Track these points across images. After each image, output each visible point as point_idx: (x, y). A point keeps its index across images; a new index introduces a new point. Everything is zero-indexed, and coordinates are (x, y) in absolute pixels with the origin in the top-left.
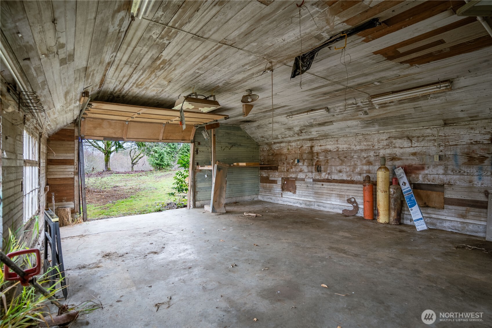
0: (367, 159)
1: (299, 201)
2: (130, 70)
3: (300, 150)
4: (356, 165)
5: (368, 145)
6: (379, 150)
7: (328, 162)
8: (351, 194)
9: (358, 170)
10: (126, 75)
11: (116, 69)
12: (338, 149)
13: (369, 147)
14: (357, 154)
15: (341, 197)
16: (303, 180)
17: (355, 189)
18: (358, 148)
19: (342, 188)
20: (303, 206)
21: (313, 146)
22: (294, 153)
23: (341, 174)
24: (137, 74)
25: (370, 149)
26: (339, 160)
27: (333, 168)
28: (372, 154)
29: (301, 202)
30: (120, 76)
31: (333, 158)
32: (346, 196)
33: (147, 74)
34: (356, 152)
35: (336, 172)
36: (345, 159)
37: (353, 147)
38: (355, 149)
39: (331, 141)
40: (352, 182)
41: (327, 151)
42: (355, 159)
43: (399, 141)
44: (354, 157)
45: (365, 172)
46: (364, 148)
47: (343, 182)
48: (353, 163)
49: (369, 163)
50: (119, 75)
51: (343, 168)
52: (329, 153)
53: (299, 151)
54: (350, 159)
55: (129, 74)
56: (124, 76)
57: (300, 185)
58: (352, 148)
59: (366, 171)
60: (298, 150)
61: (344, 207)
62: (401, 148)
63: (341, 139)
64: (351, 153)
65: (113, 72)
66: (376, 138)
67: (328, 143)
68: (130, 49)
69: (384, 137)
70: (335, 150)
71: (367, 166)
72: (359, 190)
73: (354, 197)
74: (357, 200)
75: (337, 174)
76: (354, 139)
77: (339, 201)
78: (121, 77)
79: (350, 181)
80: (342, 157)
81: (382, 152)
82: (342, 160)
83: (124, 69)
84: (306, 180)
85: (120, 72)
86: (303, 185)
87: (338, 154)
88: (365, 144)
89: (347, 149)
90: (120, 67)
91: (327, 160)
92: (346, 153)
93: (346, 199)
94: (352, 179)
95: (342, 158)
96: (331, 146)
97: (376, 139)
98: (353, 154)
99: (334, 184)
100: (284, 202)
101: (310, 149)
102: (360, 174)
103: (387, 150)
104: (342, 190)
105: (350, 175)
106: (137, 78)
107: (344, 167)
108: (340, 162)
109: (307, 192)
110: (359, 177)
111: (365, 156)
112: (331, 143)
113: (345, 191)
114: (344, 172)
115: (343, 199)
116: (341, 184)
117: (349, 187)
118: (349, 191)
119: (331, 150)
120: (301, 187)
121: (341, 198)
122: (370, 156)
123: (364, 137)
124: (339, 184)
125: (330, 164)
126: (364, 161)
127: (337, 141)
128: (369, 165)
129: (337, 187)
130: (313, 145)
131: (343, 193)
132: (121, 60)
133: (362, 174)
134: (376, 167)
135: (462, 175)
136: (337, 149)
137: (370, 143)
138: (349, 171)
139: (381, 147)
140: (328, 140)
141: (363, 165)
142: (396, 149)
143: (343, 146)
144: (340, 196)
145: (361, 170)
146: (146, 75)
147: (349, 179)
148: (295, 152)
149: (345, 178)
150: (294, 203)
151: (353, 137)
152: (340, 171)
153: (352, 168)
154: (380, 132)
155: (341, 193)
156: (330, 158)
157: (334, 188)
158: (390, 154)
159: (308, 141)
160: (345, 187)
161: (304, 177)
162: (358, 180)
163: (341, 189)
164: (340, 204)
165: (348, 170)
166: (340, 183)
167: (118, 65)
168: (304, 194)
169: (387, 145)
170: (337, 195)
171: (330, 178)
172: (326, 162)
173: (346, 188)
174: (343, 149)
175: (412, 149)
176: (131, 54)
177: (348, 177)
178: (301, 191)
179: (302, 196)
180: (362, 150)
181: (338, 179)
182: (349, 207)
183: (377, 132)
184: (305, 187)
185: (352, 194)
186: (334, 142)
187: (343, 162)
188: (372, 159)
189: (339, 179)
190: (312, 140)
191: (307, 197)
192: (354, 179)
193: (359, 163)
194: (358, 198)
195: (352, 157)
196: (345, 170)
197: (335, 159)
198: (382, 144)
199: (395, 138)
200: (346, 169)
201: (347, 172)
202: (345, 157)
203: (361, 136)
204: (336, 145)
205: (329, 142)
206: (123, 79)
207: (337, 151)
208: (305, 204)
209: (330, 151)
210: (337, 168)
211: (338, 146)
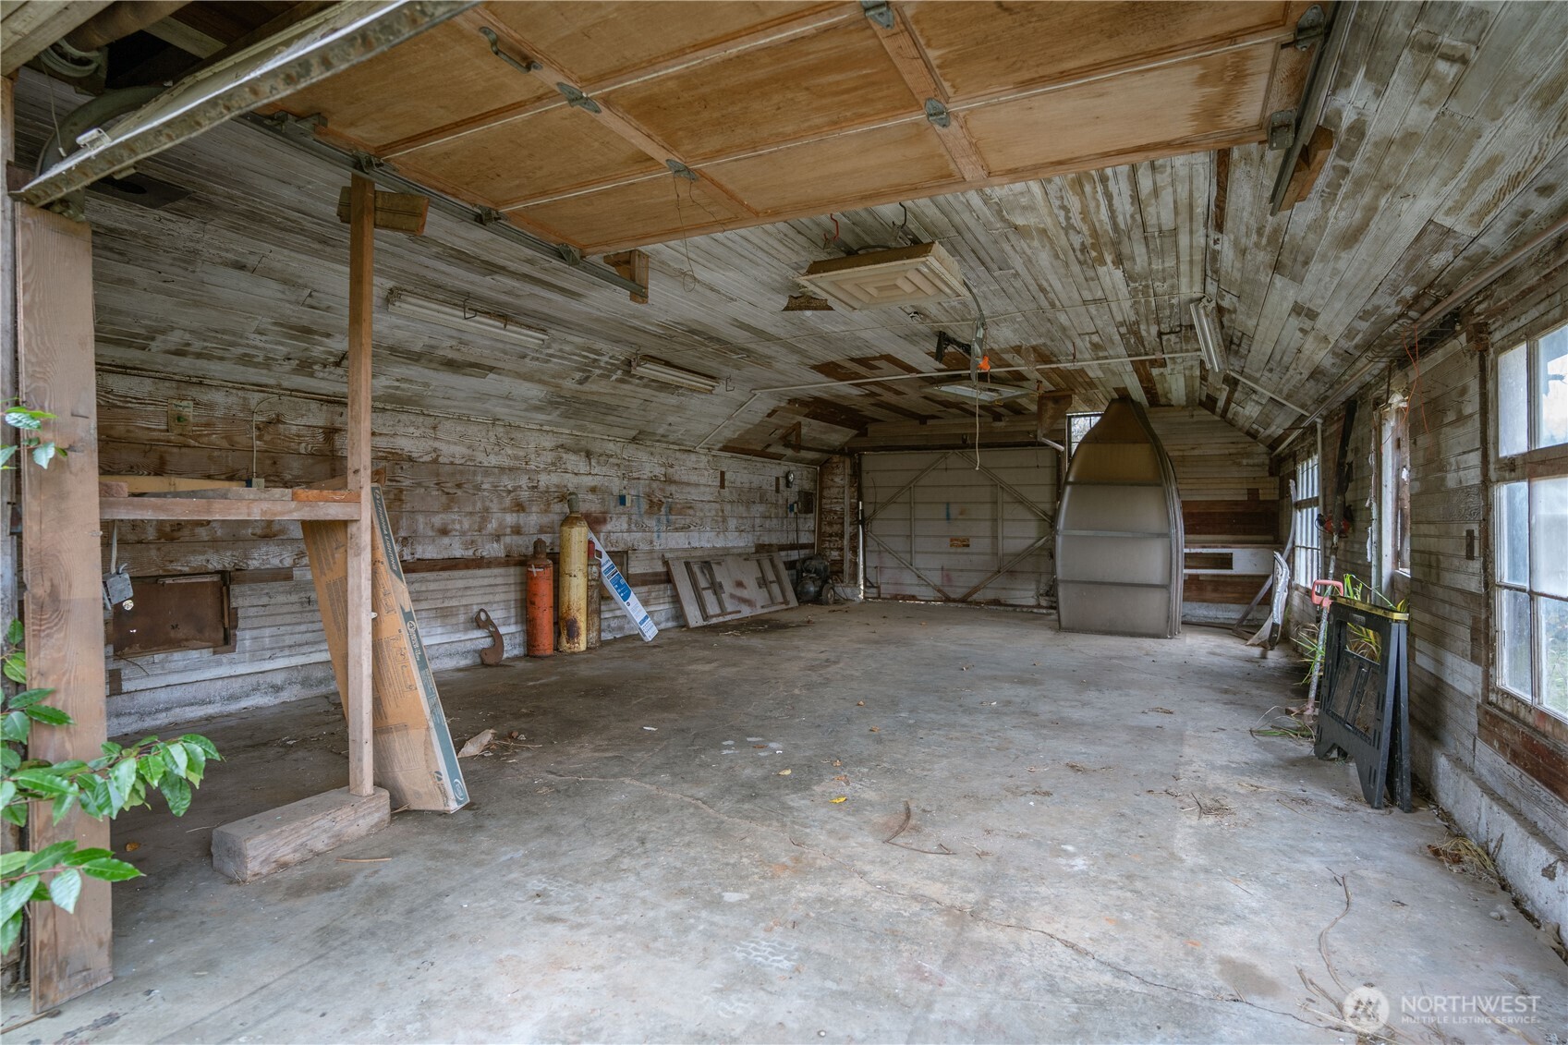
0: (512, 494)
1: (269, 678)
2: (1155, 218)
3: (267, 437)
4: (487, 510)
5: (516, 458)
6: (538, 472)
7: (400, 500)
8: (475, 601)
9: (492, 526)
10: (1153, 201)
11: (1191, 207)
12: (438, 456)
13: (517, 463)
14: (491, 480)
15: (447, 616)
16: (283, 575)
17: (486, 582)
18: (493, 460)
19: (450, 585)
20: (291, 695)
21: (336, 430)
22: (225, 444)
23: (446, 540)
24: (1128, 216)
25: (518, 469)
26: (440, 492)
27: (421, 519)
28: (524, 481)
29: (278, 679)
30: (1170, 189)
31: (419, 485)
32: (462, 608)
33: (1102, 225)
34: (487, 472)
35: (430, 533)
36: (459, 492)
37: (480, 457)
38: (486, 464)
39: (412, 423)
40: (478, 563)
41: (397, 457)
42: (486, 493)
43: (572, 457)
44: (484, 486)
45: (508, 530)
46: (507, 462)
47: (451, 564)
48: (479, 505)
49: (519, 507)
50: (1175, 192)
51: (453, 521)
52: (406, 465)
53: (259, 438)
54: (471, 491)
55: (1147, 205)
56: (1156, 192)
57: (265, 600)
58: (478, 460)
59: (511, 527)
60: (255, 433)
61: (462, 644)
62: (576, 474)
63: (448, 425)
64: (475, 473)
65: (1196, 195)
66: (533, 441)
67: (401, 430)
68: (1185, 257)
69: (548, 442)
70: (427, 458)
71: (514, 515)
72: (496, 585)
73: (483, 607)
74: (492, 615)
75: (434, 541)
76: (484, 433)
77: (440, 630)
78: (1164, 188)
79: (473, 560)
80: (449, 485)
81: (544, 480)
82: (448, 494)
83: (1173, 216)
84: (297, 573)
85: (1175, 202)
86: (281, 599)
87: (438, 475)
88: (510, 452)
89: (462, 461)
90: (1184, 215)
91: (396, 492)
92: (461, 473)
93: (462, 618)
94: (478, 554)
95: (449, 487)
96: (412, 442)
97: (532, 445)
98: (479, 478)
99: (422, 575)
100: (142, 715)
101: (321, 438)
102: (498, 536)
103: (552, 474)
104: (449, 594)
105: (472, 542)
106: (1116, 201)
107: (456, 517)
108: (444, 499)
109: (303, 628)
110: (495, 545)
111: (509, 487)
112: (412, 430)
113: (460, 593)
114: (454, 533)
115: (454, 621)
116: (445, 574)
117: (471, 581)
118: (469, 593)
119: (414, 455)
120: (268, 610)
121: (449, 621)
122: (520, 487)
123: (507, 433)
124: (441, 573)
125: (407, 507)
126: (508, 501)
127: (434, 428)
128: (518, 511)
129: (433, 586)
130: (337, 425)
131: (454, 603)
132: (1191, 232)
133: (502, 538)
134: (531, 518)
135: (645, 531)
136: (434, 455)
137: (522, 453)
138: (469, 530)
139: (542, 466)
140: (404, 417)
141: (504, 510)
142: (567, 475)
143: (452, 450)
144: (444, 614)
145: (501, 525)
146: (1100, 221)
147: (470, 553)
148: (228, 438)
149: (458, 551)
150: (233, 698)
151: (480, 427)
152: (444, 532)
153: (478, 520)
154: (545, 428)
155: (446, 605)
156: (407, 483)
157: (424, 588)
158: (557, 486)
159: (314, 405)
160: (458, 580)
161: (288, 562)
162: (493, 554)
163: (448, 590)
164: (445, 639)
165: (466, 526)
166: (443, 569)
167: (1191, 219)
168: (289, 640)
169: (553, 464)
170: (432, 614)
171: (409, 558)
172: (392, 496)
173: (460, 584)
174: (451, 459)
175: (590, 478)
176: (1177, 252)
177: (466, 546)
178: (267, 632)
179: (275, 651)
180: (502, 469)
181: (435, 556)
182: (477, 642)
183: (538, 427)
184: (296, 608)
185: (479, 600)
186: (423, 429)
187: (452, 500)
188: (525, 495)
189: (440, 557)
190: (334, 402)
191: (306, 649)
192: (484, 554)
193: (494, 507)
194: (495, 606)
195: (478, 488)
196: (458, 527)
197: (426, 488)
198: (543, 458)
199: (568, 449)
200: (460, 522)
201: (463, 533)
202: (459, 486)
203: (501, 429)
204: (431, 443)
205: (405, 426)
206: (1155, 183)
207: (435, 461)
208: (305, 683)
209: (410, 459)
210: (433, 520)
211: (437, 444)
